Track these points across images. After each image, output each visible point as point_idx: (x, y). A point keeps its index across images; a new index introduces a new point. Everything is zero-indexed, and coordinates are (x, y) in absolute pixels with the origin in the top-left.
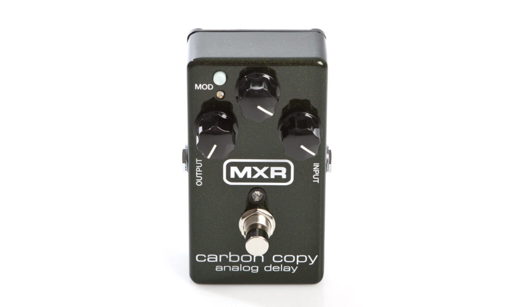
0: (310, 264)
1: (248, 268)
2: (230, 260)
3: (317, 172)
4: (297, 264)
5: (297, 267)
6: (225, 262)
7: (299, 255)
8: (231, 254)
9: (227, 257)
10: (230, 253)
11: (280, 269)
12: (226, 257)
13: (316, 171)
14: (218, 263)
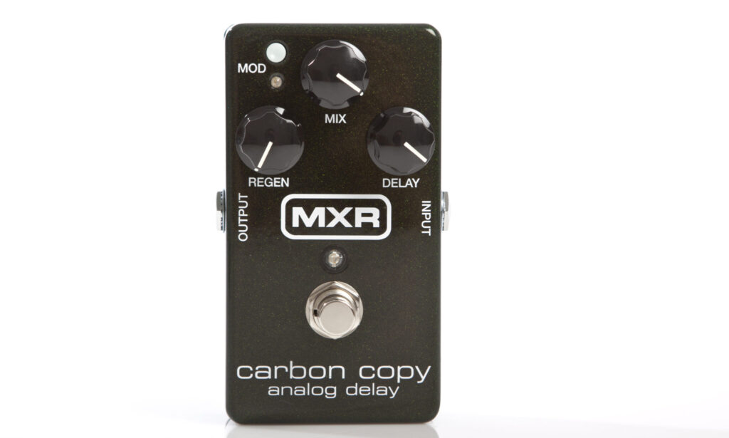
0: (419, 382)
1: (319, 391)
2: (292, 376)
3: (428, 216)
4: (399, 381)
5: (398, 388)
6: (283, 379)
7: (401, 366)
8: (293, 365)
9: (287, 370)
10: (291, 362)
11: (371, 392)
12: (284, 369)
13: (426, 214)
14: (272, 382)
